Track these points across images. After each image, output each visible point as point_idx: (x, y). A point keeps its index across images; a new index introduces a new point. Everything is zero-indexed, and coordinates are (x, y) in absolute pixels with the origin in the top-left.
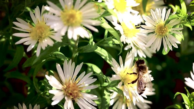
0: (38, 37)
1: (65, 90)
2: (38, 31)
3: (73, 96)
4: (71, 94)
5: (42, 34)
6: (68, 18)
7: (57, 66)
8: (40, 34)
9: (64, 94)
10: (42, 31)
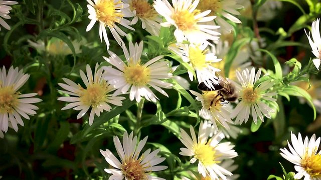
0: (91, 101)
1: (125, 170)
2: (91, 94)
3: (135, 177)
4: (132, 175)
5: (96, 97)
6: (132, 74)
7: (114, 139)
8: (93, 98)
9: (124, 174)
10: (96, 95)
